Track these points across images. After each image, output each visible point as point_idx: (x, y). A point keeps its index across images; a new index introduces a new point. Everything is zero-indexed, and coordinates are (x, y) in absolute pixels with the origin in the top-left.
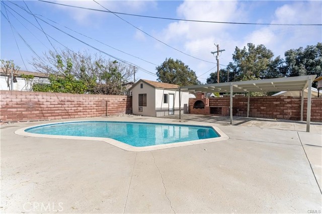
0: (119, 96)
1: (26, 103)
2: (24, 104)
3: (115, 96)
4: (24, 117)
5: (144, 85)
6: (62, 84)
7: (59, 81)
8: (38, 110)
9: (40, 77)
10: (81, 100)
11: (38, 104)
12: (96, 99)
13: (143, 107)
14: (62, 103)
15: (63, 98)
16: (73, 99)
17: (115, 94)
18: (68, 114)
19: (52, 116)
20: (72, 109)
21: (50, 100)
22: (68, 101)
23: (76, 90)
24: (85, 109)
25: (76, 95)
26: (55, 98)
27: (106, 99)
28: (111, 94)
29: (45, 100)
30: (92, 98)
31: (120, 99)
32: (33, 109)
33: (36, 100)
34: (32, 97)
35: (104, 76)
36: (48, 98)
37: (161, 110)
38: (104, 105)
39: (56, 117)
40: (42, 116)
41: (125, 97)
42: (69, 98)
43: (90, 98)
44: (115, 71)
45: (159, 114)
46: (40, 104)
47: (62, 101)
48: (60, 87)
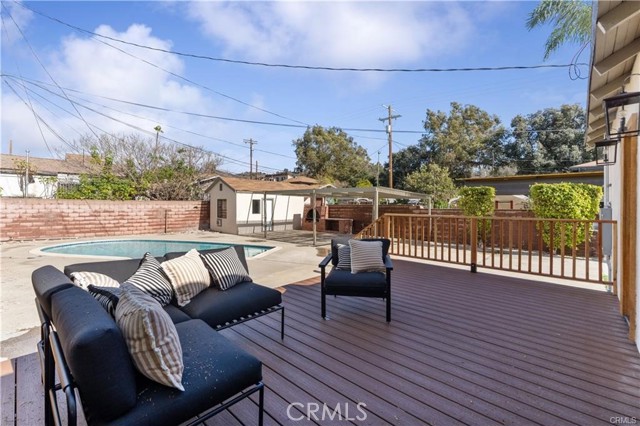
0: (187, 202)
1: (46, 215)
2: (42, 216)
3: (180, 202)
4: (42, 234)
5: (224, 187)
6: (97, 187)
7: (93, 184)
8: (61, 224)
9: (68, 174)
10: (125, 209)
11: (61, 215)
12: (150, 207)
13: (223, 220)
14: (96, 214)
15: (97, 208)
16: (112, 208)
17: (182, 199)
18: (104, 230)
19: (80, 232)
20: (109, 223)
21: (78, 211)
22: (105, 212)
23: (119, 194)
24: (131, 222)
25: (117, 202)
26: (87, 207)
27: (166, 207)
28: (174, 199)
29: (71, 211)
30: (143, 207)
31: (191, 206)
32: (55, 222)
33: (59, 211)
34: (53, 206)
35: (164, 174)
36: (76, 208)
37: (247, 225)
38: (162, 216)
39: (87, 234)
40: (66, 232)
41: (198, 204)
42: (107, 208)
43: (139, 207)
44: (181, 163)
45: (242, 230)
46: (63, 217)
47: (96, 211)
48: (93, 192)
